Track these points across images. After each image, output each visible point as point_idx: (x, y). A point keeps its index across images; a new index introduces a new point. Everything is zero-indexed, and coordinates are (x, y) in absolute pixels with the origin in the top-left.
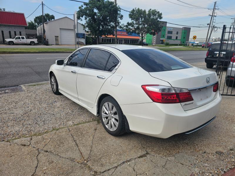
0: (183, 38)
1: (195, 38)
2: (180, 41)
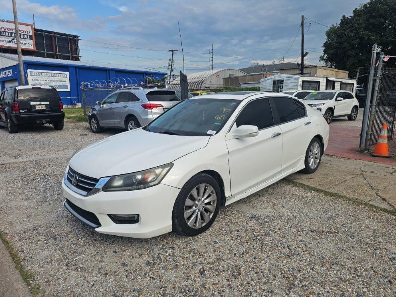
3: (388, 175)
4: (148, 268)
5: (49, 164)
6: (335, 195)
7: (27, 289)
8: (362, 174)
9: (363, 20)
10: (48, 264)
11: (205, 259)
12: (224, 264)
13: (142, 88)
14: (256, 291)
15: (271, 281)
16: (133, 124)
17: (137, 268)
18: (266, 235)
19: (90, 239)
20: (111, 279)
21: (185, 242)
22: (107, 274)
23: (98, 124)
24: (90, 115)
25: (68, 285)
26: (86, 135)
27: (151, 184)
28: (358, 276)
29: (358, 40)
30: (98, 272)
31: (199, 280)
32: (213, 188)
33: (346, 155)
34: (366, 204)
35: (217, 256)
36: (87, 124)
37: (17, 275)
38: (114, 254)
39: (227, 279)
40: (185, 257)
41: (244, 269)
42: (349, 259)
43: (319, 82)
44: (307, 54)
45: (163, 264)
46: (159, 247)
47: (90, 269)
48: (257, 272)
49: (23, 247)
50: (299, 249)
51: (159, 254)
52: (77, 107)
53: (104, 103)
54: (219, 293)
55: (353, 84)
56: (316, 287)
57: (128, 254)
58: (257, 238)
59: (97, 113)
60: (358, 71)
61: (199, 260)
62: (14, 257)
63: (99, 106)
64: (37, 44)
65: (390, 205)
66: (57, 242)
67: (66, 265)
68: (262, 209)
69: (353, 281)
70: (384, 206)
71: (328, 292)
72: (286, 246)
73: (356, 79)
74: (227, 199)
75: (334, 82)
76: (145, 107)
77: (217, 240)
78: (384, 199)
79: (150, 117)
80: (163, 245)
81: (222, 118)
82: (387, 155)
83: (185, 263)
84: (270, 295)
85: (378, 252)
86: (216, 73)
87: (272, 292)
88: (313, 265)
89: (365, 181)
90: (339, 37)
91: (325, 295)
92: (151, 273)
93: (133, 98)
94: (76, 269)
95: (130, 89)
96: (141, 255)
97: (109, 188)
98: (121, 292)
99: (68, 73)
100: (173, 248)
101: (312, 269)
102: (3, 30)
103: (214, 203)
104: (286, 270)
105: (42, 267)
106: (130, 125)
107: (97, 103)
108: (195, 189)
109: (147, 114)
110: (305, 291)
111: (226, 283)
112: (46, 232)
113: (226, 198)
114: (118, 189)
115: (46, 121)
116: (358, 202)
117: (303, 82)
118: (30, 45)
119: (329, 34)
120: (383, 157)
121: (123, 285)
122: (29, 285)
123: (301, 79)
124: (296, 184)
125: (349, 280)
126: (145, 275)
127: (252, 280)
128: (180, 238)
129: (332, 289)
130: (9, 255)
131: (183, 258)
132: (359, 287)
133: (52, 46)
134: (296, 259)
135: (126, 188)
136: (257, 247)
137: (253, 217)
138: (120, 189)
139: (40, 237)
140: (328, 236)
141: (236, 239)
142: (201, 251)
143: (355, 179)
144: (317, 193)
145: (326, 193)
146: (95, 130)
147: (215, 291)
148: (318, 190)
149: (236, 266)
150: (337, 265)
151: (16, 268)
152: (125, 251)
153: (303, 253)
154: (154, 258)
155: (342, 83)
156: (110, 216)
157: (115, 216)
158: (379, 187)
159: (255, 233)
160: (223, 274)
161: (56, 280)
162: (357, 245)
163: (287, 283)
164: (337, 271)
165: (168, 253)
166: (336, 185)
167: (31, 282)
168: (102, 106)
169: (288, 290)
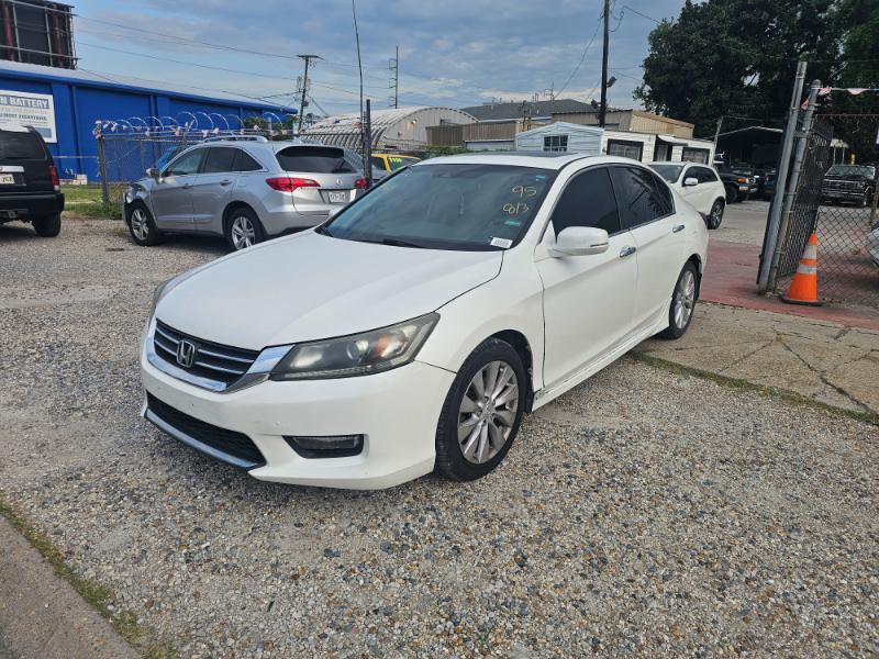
3: (832, 340)
4: (390, 560)
5: (51, 319)
6: (741, 385)
7: (105, 627)
8: (778, 340)
9: (728, 12)
10: (137, 561)
11: (518, 532)
12: (563, 542)
13: (265, 140)
14: (653, 596)
15: (676, 573)
16: (245, 225)
17: (365, 559)
18: (629, 473)
19: (225, 495)
20: (310, 588)
21: (457, 494)
22: (295, 577)
23: (150, 223)
24: (129, 201)
25: (207, 610)
26: (122, 250)
27: (394, 362)
28: (849, 552)
29: (716, 56)
30: (273, 572)
31: (521, 579)
32: (513, 372)
33: (733, 300)
34: (810, 403)
35: (540, 523)
36: (122, 224)
37: (69, 594)
38: (298, 529)
39: (581, 575)
40: (471, 528)
41: (611, 551)
42: (816, 518)
43: (640, 145)
44: (613, 80)
45: (425, 548)
46: (399, 507)
47: (251, 568)
48: (639, 556)
49: (56, 523)
50: (710, 502)
51: (407, 524)
52: (75, 182)
53: (166, 174)
54: (576, 606)
55: (708, 151)
56: (775, 580)
57: (333, 527)
58: (614, 481)
59: (147, 198)
60: (719, 123)
61: (503, 534)
62: (42, 547)
63: (153, 180)
65: (858, 403)
66: (143, 508)
67: (187, 561)
68: (601, 418)
69: (845, 564)
70: (847, 405)
71: (802, 589)
72: (680, 495)
73: (713, 140)
74: (536, 396)
75: (670, 146)
76: (276, 184)
77: (528, 488)
78: (840, 391)
79: (289, 208)
80: (408, 502)
81: (521, 209)
82: (814, 301)
83: (475, 542)
84: (686, 603)
85: (867, 500)
86: (410, 115)
87: (687, 596)
88: (751, 533)
89: (791, 355)
90: (678, 47)
91: (799, 596)
92: (402, 570)
93: (245, 163)
94: (216, 570)
95: (234, 139)
96: (364, 529)
97: (287, 372)
98: (346, 619)
99: (50, 98)
100: (433, 509)
101: (751, 542)
103: (511, 406)
104: (700, 547)
105: (124, 569)
106: (236, 226)
107: (148, 171)
108: (479, 374)
109: (281, 202)
110: (756, 590)
111: (582, 583)
112: (106, 485)
113: (534, 394)
114: (305, 374)
115: (16, 212)
116: (790, 398)
117: (610, 142)
119: (655, 38)
120: (806, 304)
121: (346, 601)
122: (106, 615)
123: (606, 135)
124: (650, 362)
125: (833, 562)
126: (389, 574)
127: (636, 572)
128: (440, 486)
129: (808, 583)
130: (26, 544)
131: (465, 531)
132: (859, 576)
133: (4, 30)
134: (712, 523)
135: (330, 372)
136: (621, 500)
137: (588, 435)
138: (310, 374)
139: (93, 497)
140: (758, 470)
141: (569, 483)
142: (501, 514)
143: (769, 349)
144: (701, 381)
145: (721, 380)
146: (142, 238)
147: (566, 604)
148: (701, 375)
149: (592, 545)
150: (799, 531)
151: (58, 574)
152: (321, 521)
153: (720, 510)
154: (397, 534)
155: (686, 149)
156: (289, 439)
157: (303, 439)
158: (824, 366)
159: (607, 471)
160: (568, 563)
161: (171, 601)
162: (823, 489)
163: (713, 576)
164: (803, 543)
165: (427, 522)
166: (736, 362)
167: (110, 607)
168: (161, 180)
169: (719, 590)
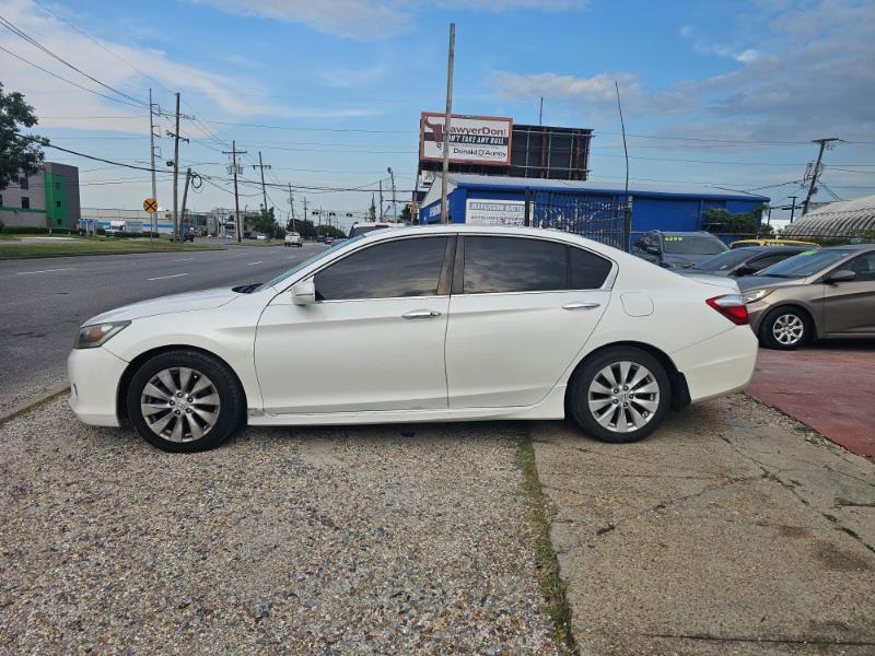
0: (53, 205)
1: (151, 206)
2: (44, 215)
64: (514, 153)
74: (250, 412)
102: (465, 132)
113: (247, 410)
118: (501, 154)
124: (523, 450)
133: (540, 154)
144: (516, 476)
148: (530, 472)
